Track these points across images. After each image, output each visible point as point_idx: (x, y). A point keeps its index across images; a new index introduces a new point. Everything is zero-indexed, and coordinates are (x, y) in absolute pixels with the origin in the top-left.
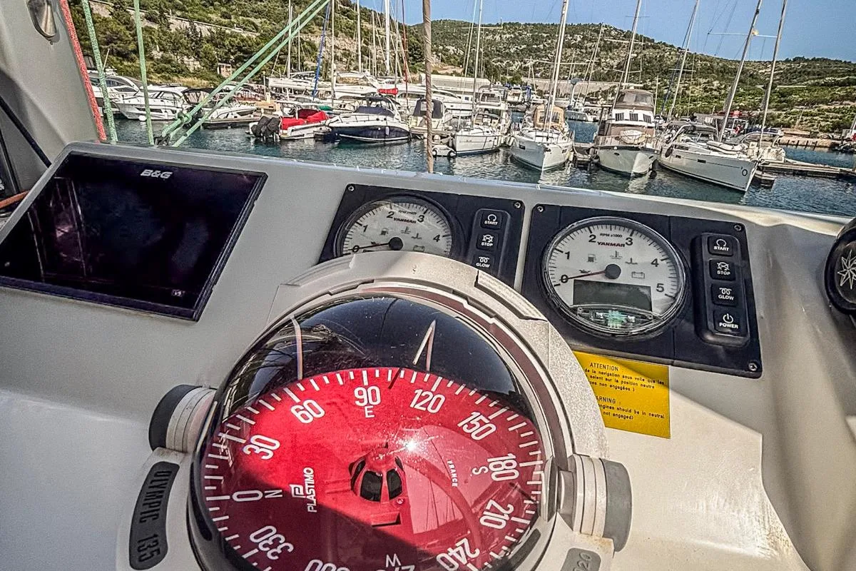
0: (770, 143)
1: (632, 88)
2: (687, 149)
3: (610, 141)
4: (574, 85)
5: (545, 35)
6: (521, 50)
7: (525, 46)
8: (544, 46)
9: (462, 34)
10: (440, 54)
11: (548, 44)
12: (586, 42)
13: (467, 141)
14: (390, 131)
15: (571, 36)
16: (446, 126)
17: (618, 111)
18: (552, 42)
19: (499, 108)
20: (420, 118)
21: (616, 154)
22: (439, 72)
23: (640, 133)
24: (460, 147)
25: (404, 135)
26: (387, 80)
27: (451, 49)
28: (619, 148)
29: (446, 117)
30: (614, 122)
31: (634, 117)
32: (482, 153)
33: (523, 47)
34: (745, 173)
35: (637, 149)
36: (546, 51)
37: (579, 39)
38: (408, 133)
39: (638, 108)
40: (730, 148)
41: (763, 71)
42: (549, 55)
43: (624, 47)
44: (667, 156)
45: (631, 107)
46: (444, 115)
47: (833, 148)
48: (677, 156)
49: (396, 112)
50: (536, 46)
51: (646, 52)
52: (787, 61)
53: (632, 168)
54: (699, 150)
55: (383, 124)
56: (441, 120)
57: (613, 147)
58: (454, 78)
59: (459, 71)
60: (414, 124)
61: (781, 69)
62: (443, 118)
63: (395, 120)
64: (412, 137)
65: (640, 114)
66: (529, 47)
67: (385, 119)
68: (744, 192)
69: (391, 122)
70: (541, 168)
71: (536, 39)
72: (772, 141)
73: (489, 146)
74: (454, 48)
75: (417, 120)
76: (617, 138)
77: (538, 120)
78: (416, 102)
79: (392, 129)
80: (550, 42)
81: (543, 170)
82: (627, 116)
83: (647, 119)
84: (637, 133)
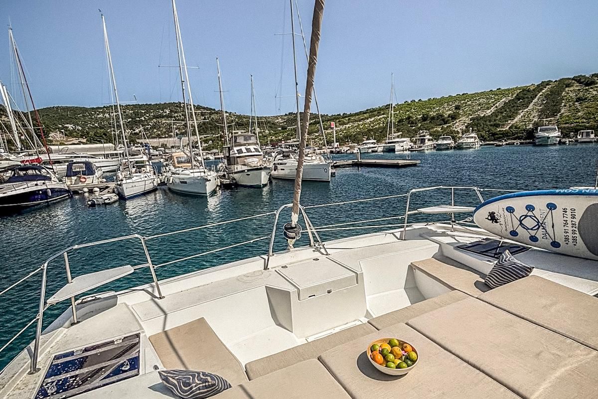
0: (314, 154)
1: (240, 133)
2: (286, 164)
3: (239, 168)
4: (180, 139)
5: (143, 111)
6: (129, 122)
7: (130, 119)
8: (145, 118)
9: (76, 115)
10: (63, 131)
11: (147, 117)
12: (173, 113)
13: (132, 187)
14: (52, 192)
15: (161, 110)
16: (100, 180)
17: (238, 148)
18: (149, 115)
19: (142, 159)
20: (74, 178)
21: (247, 175)
22: (66, 143)
23: (257, 160)
24: (127, 193)
25: (64, 193)
26: (24, 154)
27: (70, 127)
28: (248, 170)
29: (98, 173)
30: (237, 155)
31: (248, 150)
32: (145, 194)
33: (129, 120)
34: (326, 170)
35: (261, 169)
36: (147, 121)
37: (168, 112)
38: (68, 191)
39: (249, 144)
40: (310, 158)
41: (277, 121)
42: (150, 123)
43: (198, 114)
44: (275, 170)
45: (244, 145)
46: (96, 171)
47: (332, 152)
48: (282, 169)
49: (53, 176)
50: (138, 119)
51: (212, 116)
52: (286, 115)
53: (261, 182)
54: (293, 163)
55: (44, 187)
56: (95, 176)
57: (244, 171)
58: (82, 146)
59: (84, 141)
60: (69, 183)
61: (285, 119)
62: (96, 174)
63: (54, 183)
64: (72, 193)
65: (252, 148)
66: (134, 120)
67: (44, 183)
68: (329, 182)
69: (49, 185)
70: (206, 194)
71: (137, 114)
72: (314, 153)
73: (149, 187)
74: (72, 125)
75: (72, 179)
76: (244, 165)
77: (176, 163)
78: (66, 167)
79: (52, 190)
80: (148, 115)
81: (208, 195)
82: (244, 150)
83: (256, 150)
84: (255, 159)
